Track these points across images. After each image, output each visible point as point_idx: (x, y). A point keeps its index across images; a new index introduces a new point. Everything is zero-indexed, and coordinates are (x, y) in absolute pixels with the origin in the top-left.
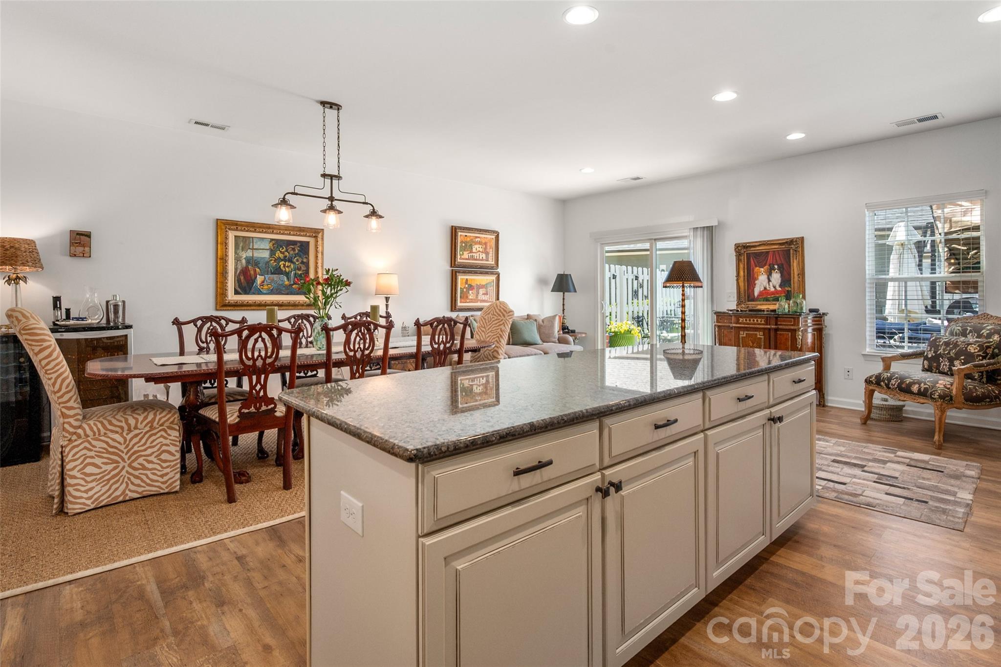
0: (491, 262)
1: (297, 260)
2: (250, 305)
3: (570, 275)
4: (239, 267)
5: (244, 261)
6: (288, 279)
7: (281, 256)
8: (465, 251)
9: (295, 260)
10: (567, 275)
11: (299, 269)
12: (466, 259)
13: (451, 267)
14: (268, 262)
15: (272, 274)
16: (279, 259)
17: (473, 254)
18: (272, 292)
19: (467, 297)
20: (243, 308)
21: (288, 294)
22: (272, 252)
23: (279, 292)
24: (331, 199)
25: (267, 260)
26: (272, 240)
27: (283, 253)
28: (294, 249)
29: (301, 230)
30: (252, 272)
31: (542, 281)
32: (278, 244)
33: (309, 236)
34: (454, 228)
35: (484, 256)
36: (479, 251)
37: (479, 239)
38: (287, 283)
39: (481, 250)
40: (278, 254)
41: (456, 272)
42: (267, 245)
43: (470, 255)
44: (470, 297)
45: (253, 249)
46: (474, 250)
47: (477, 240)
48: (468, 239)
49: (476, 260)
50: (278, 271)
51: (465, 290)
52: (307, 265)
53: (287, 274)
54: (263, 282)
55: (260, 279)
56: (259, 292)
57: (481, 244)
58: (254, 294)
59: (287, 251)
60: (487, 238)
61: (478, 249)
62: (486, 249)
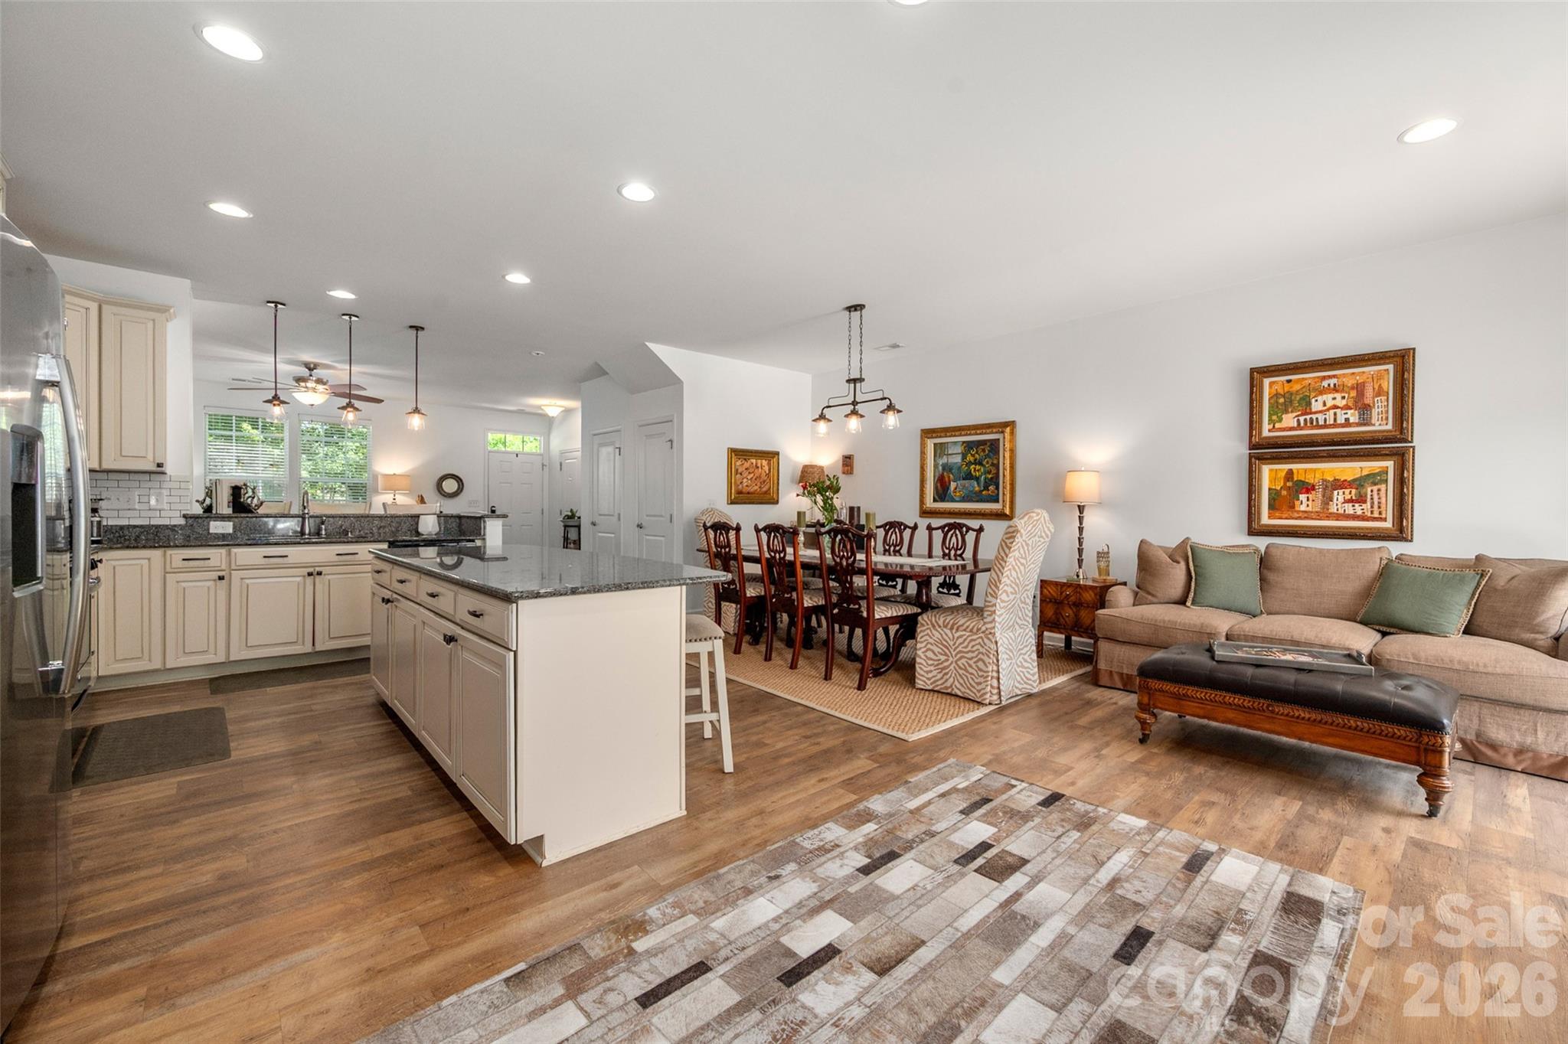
0: (1383, 426)
1: (988, 462)
2: (937, 513)
4: (937, 474)
5: (940, 468)
6: (978, 484)
7: (972, 459)
8: (1286, 412)
9: (984, 463)
11: (989, 472)
12: (1292, 429)
13: (1249, 449)
14: (959, 468)
15: (964, 479)
16: (969, 464)
17: (1314, 417)
18: (964, 500)
19: (1293, 507)
21: (977, 501)
22: (964, 457)
23: (970, 500)
25: (959, 465)
26: (964, 442)
27: (973, 455)
28: (984, 450)
29: (989, 427)
30: (947, 479)
32: (969, 446)
33: (996, 433)
34: (1256, 371)
35: (1353, 416)
36: (1335, 407)
37: (1332, 381)
38: (977, 489)
39: (1342, 403)
40: (969, 458)
41: (1261, 458)
42: (959, 449)
43: (1302, 419)
44: (1303, 508)
45: (948, 455)
47: (1325, 384)
48: (1297, 387)
49: (1325, 426)
50: (969, 476)
51: (1284, 493)
52: (996, 467)
53: (977, 479)
54: (956, 489)
55: (953, 485)
56: (953, 500)
57: (1342, 391)
58: (948, 501)
59: (977, 453)
60: (1364, 372)
61: (1330, 403)
62: (1359, 397)
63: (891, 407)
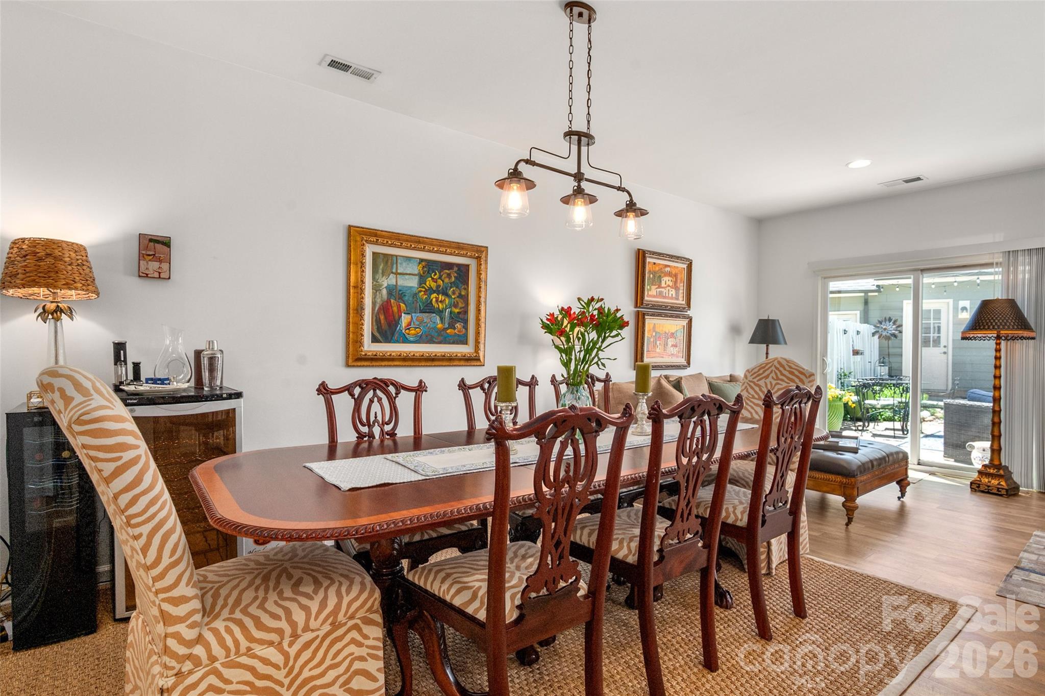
0: (682, 301)
1: (454, 293)
2: (393, 360)
3: (778, 320)
4: (379, 301)
5: (384, 292)
6: (442, 319)
7: (433, 285)
8: (653, 285)
9: (450, 292)
10: (773, 321)
11: (456, 306)
12: (654, 297)
13: (636, 306)
14: (415, 295)
15: (421, 312)
16: (430, 291)
17: (662, 290)
18: (419, 340)
19: (655, 350)
20: (383, 363)
21: (440, 343)
22: (422, 279)
23: (430, 341)
24: (579, 177)
25: (415, 290)
26: (422, 260)
27: (435, 281)
28: (449, 276)
29: (458, 248)
30: (395, 309)
31: (735, 330)
32: (429, 267)
33: (471, 257)
34: (641, 251)
35: (674, 292)
37: (668, 269)
38: (440, 326)
39: (671, 283)
40: (429, 283)
41: (644, 315)
42: (415, 269)
43: (658, 290)
44: (658, 350)
45: (397, 274)
46: (663, 284)
47: (666, 269)
48: (657, 269)
49: (665, 297)
50: (428, 308)
51: (653, 340)
52: (465, 299)
53: (440, 312)
54: (409, 324)
55: (405, 319)
56: (405, 340)
57: (671, 276)
58: (397, 342)
59: (440, 278)
60: (677, 267)
61: (667, 283)
62: (676, 282)
63: (631, 207)
